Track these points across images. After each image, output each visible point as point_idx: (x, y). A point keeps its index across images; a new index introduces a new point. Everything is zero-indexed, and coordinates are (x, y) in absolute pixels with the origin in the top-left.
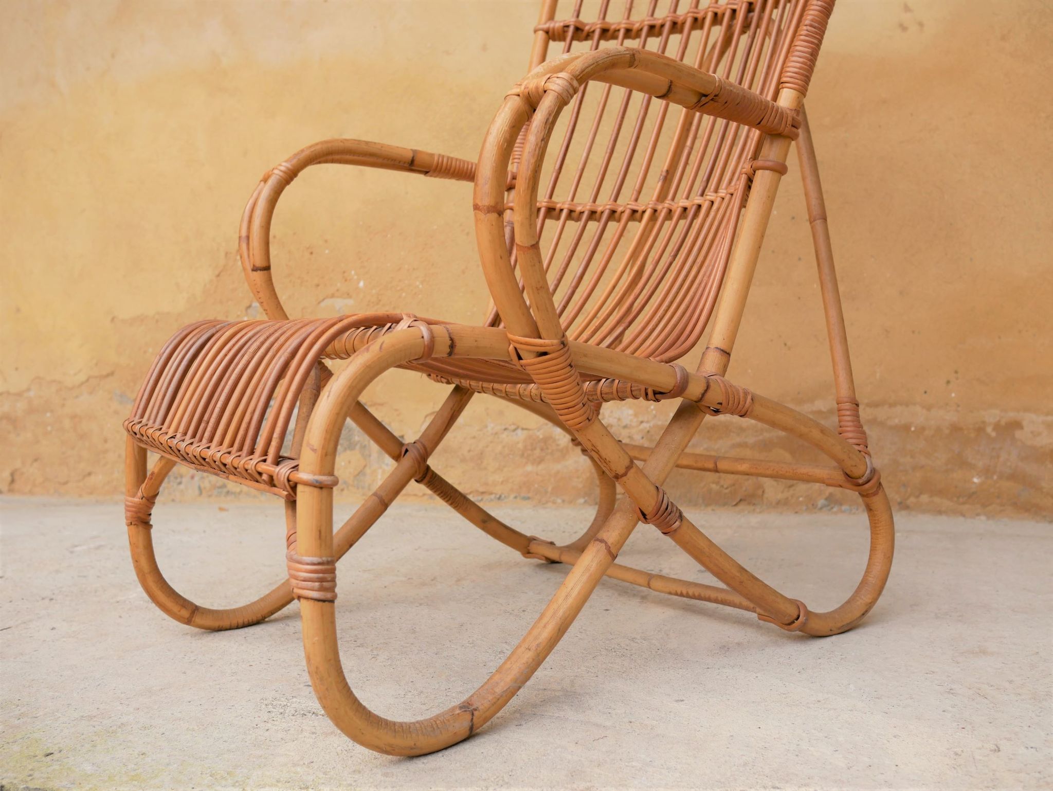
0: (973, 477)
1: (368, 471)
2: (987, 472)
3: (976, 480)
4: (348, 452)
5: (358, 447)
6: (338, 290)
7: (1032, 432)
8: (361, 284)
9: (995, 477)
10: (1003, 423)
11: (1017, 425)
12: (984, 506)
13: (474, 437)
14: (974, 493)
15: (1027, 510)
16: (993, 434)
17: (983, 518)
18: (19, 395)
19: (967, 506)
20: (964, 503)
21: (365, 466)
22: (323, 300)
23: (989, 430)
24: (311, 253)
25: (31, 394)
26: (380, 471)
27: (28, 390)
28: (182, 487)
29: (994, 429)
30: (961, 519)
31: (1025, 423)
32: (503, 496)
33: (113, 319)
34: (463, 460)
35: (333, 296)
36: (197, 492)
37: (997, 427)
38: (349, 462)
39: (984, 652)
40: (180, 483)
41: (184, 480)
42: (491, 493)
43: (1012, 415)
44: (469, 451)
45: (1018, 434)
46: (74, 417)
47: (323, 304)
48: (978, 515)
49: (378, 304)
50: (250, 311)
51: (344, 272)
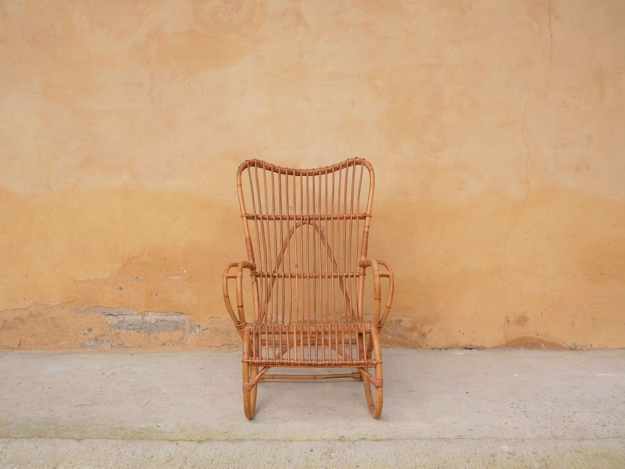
0: (389, 336)
1: (185, 338)
2: (393, 335)
3: (389, 337)
4: (177, 331)
5: (181, 329)
6: (175, 273)
7: (405, 323)
8: (185, 271)
9: (395, 336)
10: (397, 320)
11: (401, 321)
12: (392, 345)
13: (227, 326)
14: (389, 341)
15: (404, 346)
16: (395, 323)
17: (392, 348)
18: (26, 309)
19: (387, 345)
20: (386, 344)
21: (184, 336)
22: (169, 276)
23: (393, 322)
24: (165, 260)
25: (31, 309)
26: (190, 338)
27: (30, 307)
28: (103, 345)
29: (395, 322)
30: (386, 349)
31: (403, 320)
32: (238, 346)
33: (74, 281)
34: (223, 333)
35: (173, 275)
36: (110, 347)
37: (396, 321)
38: (177, 335)
39: (412, 391)
40: (103, 343)
41: (104, 342)
42: (233, 345)
43: (400, 318)
44: (225, 330)
45: (401, 323)
46: (53, 318)
47: (168, 278)
48: (390, 347)
49: (191, 279)
50: (137, 279)
51: (178, 267)
